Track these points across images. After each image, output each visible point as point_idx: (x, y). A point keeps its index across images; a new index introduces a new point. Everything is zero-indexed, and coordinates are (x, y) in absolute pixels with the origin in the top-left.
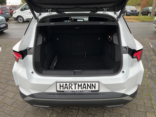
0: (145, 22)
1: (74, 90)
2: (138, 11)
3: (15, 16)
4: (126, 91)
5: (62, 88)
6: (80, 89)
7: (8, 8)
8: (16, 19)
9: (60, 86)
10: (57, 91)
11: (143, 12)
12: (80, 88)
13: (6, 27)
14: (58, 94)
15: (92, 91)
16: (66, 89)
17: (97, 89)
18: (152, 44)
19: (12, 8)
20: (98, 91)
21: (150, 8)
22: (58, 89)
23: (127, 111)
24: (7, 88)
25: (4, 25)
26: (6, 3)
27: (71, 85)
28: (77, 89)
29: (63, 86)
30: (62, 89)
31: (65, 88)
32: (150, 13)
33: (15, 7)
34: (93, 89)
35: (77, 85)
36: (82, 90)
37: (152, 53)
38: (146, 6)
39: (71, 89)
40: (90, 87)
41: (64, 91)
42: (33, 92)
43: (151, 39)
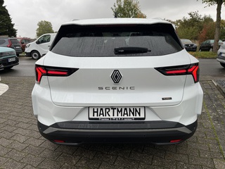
0: (206, 58)
1: (111, 117)
2: (195, 45)
3: (28, 50)
4: (181, 118)
5: (96, 114)
6: (120, 116)
7: (19, 40)
8: (30, 54)
9: (94, 112)
10: (89, 119)
11: (203, 47)
12: (120, 114)
13: (16, 62)
14: (90, 123)
15: (135, 119)
16: (102, 116)
17: (142, 116)
18: (217, 81)
19: (24, 41)
20: (144, 119)
21: (212, 41)
22: (91, 116)
23: (184, 157)
24: (16, 132)
25: (14, 60)
26: (15, 36)
27: (107, 110)
28: (116, 116)
29: (97, 112)
30: (96, 116)
31: (100, 114)
32: (212, 47)
33: (29, 40)
34: (138, 116)
35: (116, 111)
36: (123, 117)
37: (217, 92)
38: (206, 39)
39: (107, 116)
40: (133, 114)
41: (98, 119)
42: (58, 120)
43: (215, 76)
